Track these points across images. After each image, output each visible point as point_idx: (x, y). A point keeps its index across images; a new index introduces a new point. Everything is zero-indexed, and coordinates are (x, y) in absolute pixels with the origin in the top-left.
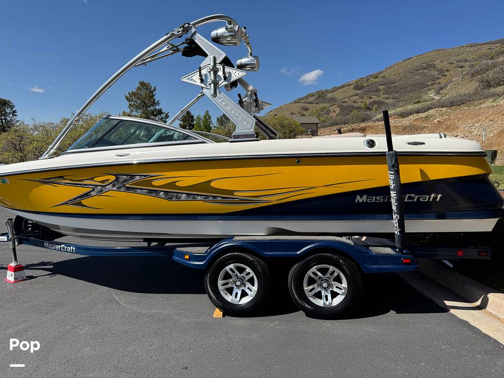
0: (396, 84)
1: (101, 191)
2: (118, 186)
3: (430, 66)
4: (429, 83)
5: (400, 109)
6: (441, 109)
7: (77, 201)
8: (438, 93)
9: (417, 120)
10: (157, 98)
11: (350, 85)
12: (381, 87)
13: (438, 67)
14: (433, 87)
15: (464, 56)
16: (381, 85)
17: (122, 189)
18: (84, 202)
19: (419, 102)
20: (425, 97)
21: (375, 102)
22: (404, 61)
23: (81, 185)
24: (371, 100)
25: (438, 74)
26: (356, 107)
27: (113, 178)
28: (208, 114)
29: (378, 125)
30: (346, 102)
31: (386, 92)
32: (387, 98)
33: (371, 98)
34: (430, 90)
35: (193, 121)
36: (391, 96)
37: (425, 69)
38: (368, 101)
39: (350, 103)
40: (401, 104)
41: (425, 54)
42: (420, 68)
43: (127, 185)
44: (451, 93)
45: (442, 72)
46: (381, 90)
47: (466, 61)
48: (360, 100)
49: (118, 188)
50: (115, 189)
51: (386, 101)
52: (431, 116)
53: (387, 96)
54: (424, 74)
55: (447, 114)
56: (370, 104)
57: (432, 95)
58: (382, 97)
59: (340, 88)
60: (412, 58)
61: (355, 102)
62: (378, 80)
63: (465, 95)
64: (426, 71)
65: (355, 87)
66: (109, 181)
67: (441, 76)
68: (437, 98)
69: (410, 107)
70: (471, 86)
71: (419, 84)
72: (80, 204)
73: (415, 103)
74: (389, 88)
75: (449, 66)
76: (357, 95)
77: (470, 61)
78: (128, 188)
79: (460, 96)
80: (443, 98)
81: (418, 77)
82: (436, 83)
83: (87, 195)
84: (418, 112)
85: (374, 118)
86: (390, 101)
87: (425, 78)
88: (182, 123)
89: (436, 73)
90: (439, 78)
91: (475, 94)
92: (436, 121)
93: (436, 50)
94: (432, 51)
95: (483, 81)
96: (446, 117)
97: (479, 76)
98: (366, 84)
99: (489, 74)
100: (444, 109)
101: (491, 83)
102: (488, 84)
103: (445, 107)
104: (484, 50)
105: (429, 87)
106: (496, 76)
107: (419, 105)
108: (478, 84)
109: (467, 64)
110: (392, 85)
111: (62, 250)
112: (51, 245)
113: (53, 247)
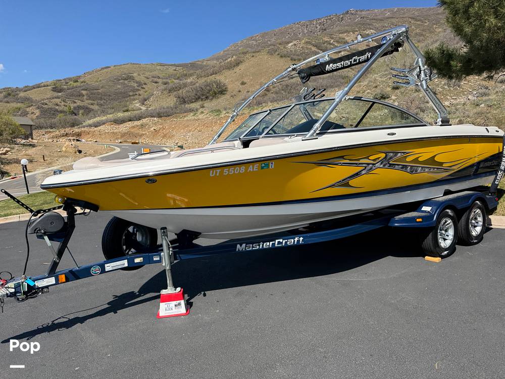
0: (100, 91)
1: (371, 169)
2: (384, 163)
3: (129, 78)
4: (131, 94)
5: (111, 116)
6: (152, 118)
7: (345, 183)
8: (143, 104)
9: (134, 127)
11: (48, 86)
12: (84, 92)
13: (137, 79)
14: (135, 97)
15: (156, 73)
16: (83, 90)
17: (386, 166)
18: (351, 182)
19: (127, 111)
20: (131, 107)
21: (79, 107)
22: (103, 69)
23: (357, 164)
24: (75, 105)
25: (137, 86)
26: (59, 110)
27: (383, 155)
29: (94, 131)
30: (46, 104)
31: (90, 98)
32: (92, 104)
33: (75, 102)
34: (134, 100)
36: (96, 102)
37: (125, 79)
38: (72, 106)
39: (51, 105)
40: (110, 111)
41: (121, 65)
42: (120, 78)
43: (391, 162)
44: (154, 105)
45: (140, 84)
46: (84, 96)
47: (159, 78)
48: (63, 103)
49: (384, 166)
50: (382, 166)
51: (92, 107)
52: (146, 125)
53: (91, 102)
54: (125, 84)
55: (160, 123)
56: (75, 108)
57: (137, 105)
58: (86, 103)
59: (35, 88)
60: (109, 67)
61: (57, 105)
62: (78, 84)
63: (168, 108)
64: (126, 82)
65: (53, 88)
66: (380, 159)
67: (140, 88)
68: (143, 108)
69: (120, 115)
71: (121, 93)
72: (347, 185)
73: (124, 112)
74: (92, 94)
75: (146, 81)
76: (58, 98)
77: (162, 79)
78: (391, 165)
79: (164, 108)
80: (149, 109)
81: (120, 87)
82: (136, 95)
83: (357, 174)
84: (130, 121)
85: (84, 124)
86: (96, 107)
87: (126, 88)
89: (136, 85)
90: (139, 90)
91: (176, 108)
92: (152, 129)
93: (131, 64)
94: (128, 64)
95: (179, 98)
96: (160, 126)
97: (175, 93)
98: (65, 87)
99: (183, 92)
100: (155, 119)
101: (186, 100)
102: (183, 101)
103: (154, 117)
104: (171, 70)
105: (132, 97)
106: (188, 94)
107: (129, 113)
108: (175, 99)
109: (160, 81)
110: (95, 91)
111: (276, 245)
112: (251, 245)
113: (258, 247)
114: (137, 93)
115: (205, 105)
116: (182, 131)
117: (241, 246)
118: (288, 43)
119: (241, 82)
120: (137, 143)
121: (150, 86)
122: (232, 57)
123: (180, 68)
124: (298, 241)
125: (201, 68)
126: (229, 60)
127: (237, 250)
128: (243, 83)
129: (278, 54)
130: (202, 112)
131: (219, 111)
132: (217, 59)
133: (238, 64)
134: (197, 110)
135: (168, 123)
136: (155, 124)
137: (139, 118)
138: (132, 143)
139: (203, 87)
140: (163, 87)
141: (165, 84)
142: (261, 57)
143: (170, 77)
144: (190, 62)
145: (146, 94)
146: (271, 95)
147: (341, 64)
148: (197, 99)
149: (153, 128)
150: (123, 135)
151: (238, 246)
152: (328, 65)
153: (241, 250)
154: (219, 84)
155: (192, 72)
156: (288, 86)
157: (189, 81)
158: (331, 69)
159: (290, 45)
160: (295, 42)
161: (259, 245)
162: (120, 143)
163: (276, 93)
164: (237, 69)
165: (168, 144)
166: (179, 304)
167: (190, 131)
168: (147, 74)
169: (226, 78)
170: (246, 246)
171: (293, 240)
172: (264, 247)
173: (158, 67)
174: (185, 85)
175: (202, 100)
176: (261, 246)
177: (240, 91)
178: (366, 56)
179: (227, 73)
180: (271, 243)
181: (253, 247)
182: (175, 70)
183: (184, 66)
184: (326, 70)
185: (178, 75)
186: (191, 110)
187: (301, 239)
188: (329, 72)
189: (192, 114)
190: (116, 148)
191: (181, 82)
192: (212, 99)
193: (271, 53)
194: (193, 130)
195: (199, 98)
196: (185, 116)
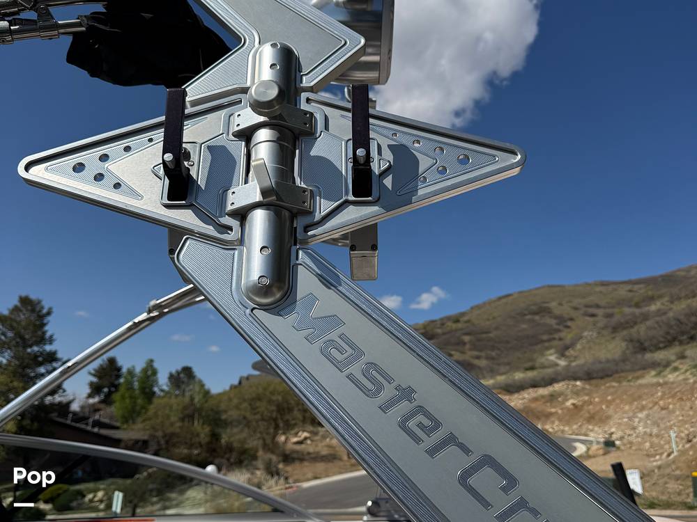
0: (491, 335)
3: (543, 310)
4: (545, 337)
5: (503, 377)
6: (572, 383)
8: (562, 356)
9: (535, 399)
10: (50, 329)
12: (466, 338)
13: (557, 311)
14: (551, 344)
15: (592, 299)
16: (465, 334)
19: (532, 368)
20: (542, 360)
22: (500, 299)
25: (558, 324)
28: (152, 366)
31: (474, 348)
32: (478, 358)
34: (548, 348)
35: (118, 376)
36: (483, 354)
37: (535, 313)
40: (503, 369)
42: (526, 312)
44: (583, 356)
45: (563, 321)
46: (466, 344)
47: (598, 306)
51: (476, 362)
52: (559, 395)
53: (477, 353)
54: (534, 321)
55: (586, 392)
57: (552, 358)
58: (469, 355)
62: (459, 325)
63: (608, 361)
64: (537, 318)
67: (561, 327)
68: (562, 363)
69: (519, 376)
70: (613, 349)
71: (528, 337)
73: (527, 369)
74: (478, 340)
75: (573, 314)
77: (605, 308)
79: (600, 362)
80: (574, 364)
81: (526, 326)
82: (554, 339)
84: (533, 386)
86: (483, 363)
87: (537, 328)
88: (95, 380)
89: (554, 322)
90: (559, 331)
91: (624, 361)
92: (569, 403)
93: (548, 286)
94: (542, 287)
95: (632, 341)
96: (584, 397)
97: (625, 332)
98: (439, 331)
99: (641, 330)
100: (578, 383)
101: (646, 344)
102: (641, 347)
103: (576, 379)
104: (623, 292)
105: (546, 344)
106: (651, 334)
107: (534, 373)
108: (624, 344)
109: (600, 312)
110: (484, 336)
114: (556, 336)
116: (627, 407)
121: (579, 323)
123: (640, 286)
130: (678, 369)
134: (667, 364)
135: (601, 394)
136: (577, 393)
137: (549, 382)
140: (604, 322)
143: (621, 303)
144: (664, 273)
145: (569, 337)
149: (571, 401)
155: (662, 291)
157: (653, 308)
167: (643, 408)
168: (577, 302)
173: (598, 289)
174: (646, 317)
175: (681, 343)
182: (630, 291)
183: (648, 281)
185: (635, 300)
186: (655, 365)
189: (653, 373)
191: (639, 311)
194: (651, 405)
195: (674, 339)
196: (638, 378)
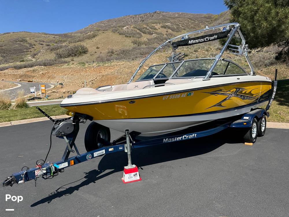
0: (3, 48)
1: (230, 97)
3: (23, 40)
4: (25, 50)
5: (12, 64)
6: (41, 66)
7: (219, 105)
8: (34, 57)
9: (28, 71)
13: (29, 41)
14: (28, 53)
15: (41, 39)
17: (236, 96)
19: (23, 61)
20: (25, 59)
22: (5, 34)
25: (29, 46)
27: (235, 90)
37: (21, 41)
40: (11, 61)
42: (17, 41)
43: (237, 94)
44: (41, 58)
45: (31, 45)
47: (43, 41)
50: (234, 95)
52: (37, 70)
54: (20, 44)
55: (45, 69)
57: (30, 58)
60: (9, 33)
63: (50, 60)
64: (22, 43)
67: (31, 47)
68: (34, 60)
69: (18, 63)
70: (52, 56)
71: (18, 50)
73: (21, 61)
75: (35, 43)
77: (46, 42)
79: (48, 60)
80: (38, 60)
81: (17, 46)
82: (29, 51)
83: (225, 100)
84: (25, 67)
87: (22, 47)
90: (30, 48)
91: (55, 60)
92: (41, 73)
93: (25, 32)
94: (22, 32)
95: (58, 54)
96: (45, 71)
97: (55, 51)
99: (60, 51)
100: (43, 67)
101: (62, 56)
102: (60, 56)
104: (51, 37)
105: (26, 53)
106: (63, 53)
107: (24, 63)
108: (55, 55)
109: (44, 43)
111: (183, 139)
112: (171, 139)
113: (174, 140)
114: (29, 50)
115: (74, 59)
116: (61, 74)
117: (165, 140)
118: (124, 27)
119: (96, 47)
120: (31, 81)
121: (37, 47)
122: (91, 32)
123: (57, 36)
124: (194, 136)
125: (71, 38)
126: (89, 34)
127: (164, 142)
128: (98, 48)
129: (118, 33)
130: (73, 64)
131: (83, 63)
132: (81, 33)
133: (94, 36)
134: (69, 62)
135: (51, 70)
136: (42, 70)
137: (32, 66)
138: (28, 81)
139: (73, 48)
140: (47, 47)
141: (48, 45)
142: (108, 33)
143: (51, 41)
144: (64, 33)
145: (35, 51)
146: (114, 56)
147: (198, 41)
148: (69, 55)
149: (41, 72)
150: (21, 76)
151: (164, 140)
152: (190, 41)
153: (165, 142)
154: (83, 48)
155: (65, 39)
156: (124, 51)
157: (64, 44)
158: (192, 43)
159: (125, 28)
160: (127, 26)
161: (175, 139)
162: (20, 81)
163: (118, 55)
164: (94, 39)
165: (52, 82)
166: (136, 174)
167: (66, 75)
168: (36, 39)
169: (87, 44)
170: (168, 140)
171: (191, 136)
172: (177, 140)
173: (43, 35)
174: (61, 47)
175: (72, 56)
176: (176, 139)
177: (96, 52)
178: (214, 37)
179: (88, 41)
180: (181, 137)
181: (172, 140)
182: (54, 38)
183: (60, 35)
184: (189, 43)
185: (56, 41)
186: (66, 62)
187: (196, 135)
188: (190, 44)
189: (66, 64)
190: (18, 84)
191: (59, 45)
192: (78, 56)
193: (114, 31)
194: (68, 74)
195: (70, 55)
196: (62, 66)
